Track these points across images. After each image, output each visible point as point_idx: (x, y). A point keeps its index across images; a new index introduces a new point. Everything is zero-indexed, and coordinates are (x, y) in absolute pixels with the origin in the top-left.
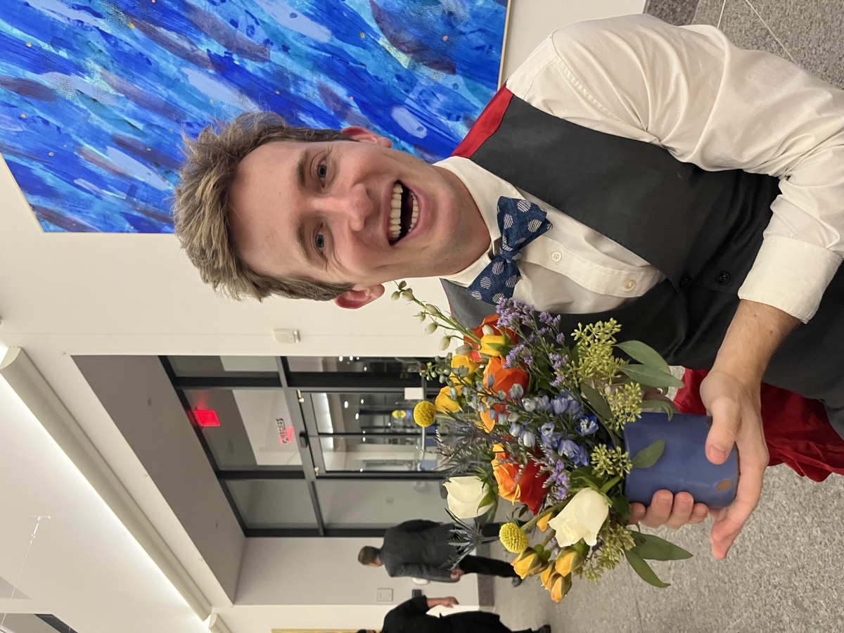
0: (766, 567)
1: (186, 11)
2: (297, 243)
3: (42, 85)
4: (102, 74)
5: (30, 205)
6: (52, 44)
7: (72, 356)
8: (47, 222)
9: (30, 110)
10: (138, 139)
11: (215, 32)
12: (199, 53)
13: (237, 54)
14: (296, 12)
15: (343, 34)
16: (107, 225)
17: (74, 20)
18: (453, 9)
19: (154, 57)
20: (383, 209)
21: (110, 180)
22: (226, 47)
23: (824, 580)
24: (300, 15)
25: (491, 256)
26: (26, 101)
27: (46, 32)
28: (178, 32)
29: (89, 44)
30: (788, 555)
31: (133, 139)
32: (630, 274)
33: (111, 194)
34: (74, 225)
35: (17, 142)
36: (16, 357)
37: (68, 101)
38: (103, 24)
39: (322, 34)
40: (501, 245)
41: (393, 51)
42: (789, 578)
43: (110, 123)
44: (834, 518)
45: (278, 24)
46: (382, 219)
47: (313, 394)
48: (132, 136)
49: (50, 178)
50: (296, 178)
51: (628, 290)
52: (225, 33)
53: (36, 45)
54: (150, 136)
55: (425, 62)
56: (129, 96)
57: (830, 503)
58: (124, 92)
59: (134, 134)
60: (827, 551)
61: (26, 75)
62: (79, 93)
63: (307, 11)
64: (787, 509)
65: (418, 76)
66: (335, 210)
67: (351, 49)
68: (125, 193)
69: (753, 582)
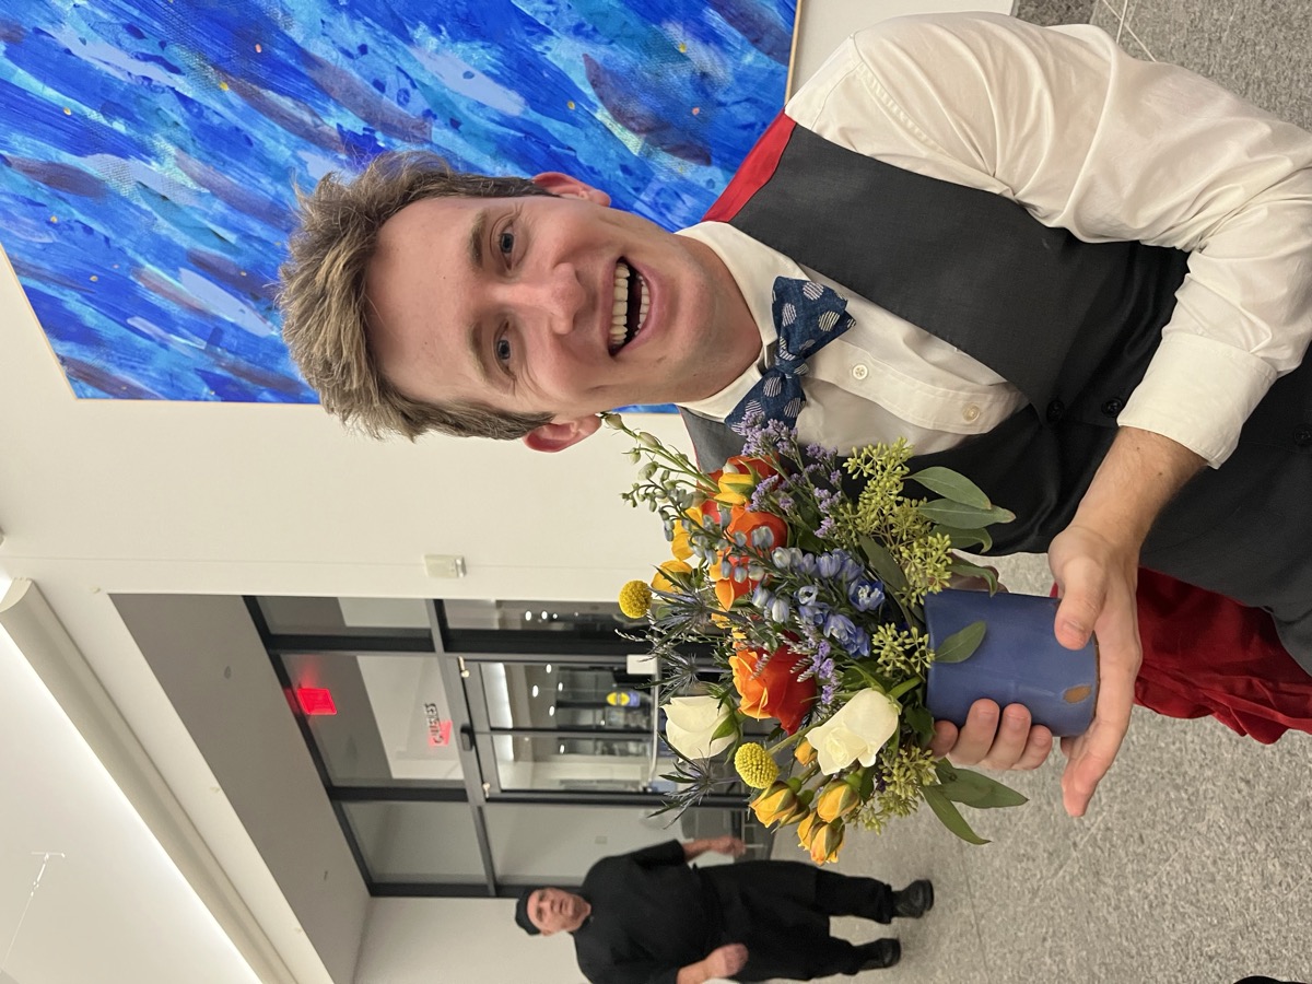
0: (1196, 928)
1: (309, 66)
2: (470, 353)
3: (84, 173)
4: (177, 159)
5: (58, 356)
6: (103, 112)
7: (111, 596)
8: (83, 384)
9: (64, 211)
10: (228, 257)
11: (350, 99)
12: (325, 129)
13: (383, 131)
14: (473, 70)
15: (543, 104)
16: (175, 389)
17: (137, 77)
18: (708, 69)
19: (258, 134)
20: (601, 300)
21: (182, 319)
22: (365, 120)
23: (1287, 944)
24: (479, 75)
25: (762, 370)
26: (60, 198)
27: (95, 94)
28: (295, 97)
29: (160, 112)
30: (1228, 906)
31: (220, 258)
32: (971, 398)
33: (183, 341)
34: (125, 388)
35: (42, 260)
36: (23, 594)
37: (123, 199)
38: (182, 84)
39: (511, 103)
40: (778, 351)
41: (617, 130)
42: (1232, 943)
43: (186, 234)
44: (1300, 842)
45: (444, 87)
46: (599, 314)
47: (483, 665)
48: (218, 253)
49: (90, 316)
50: (469, 254)
51: (968, 423)
52: (365, 101)
53: (78, 112)
54: (247, 252)
55: (665, 147)
56: (217, 192)
57: (1294, 818)
58: (209, 185)
59: (223, 250)
60: (1291, 896)
61: (61, 157)
62: (140, 187)
63: (490, 68)
64: (1227, 831)
65: (655, 167)
66: (528, 304)
67: (554, 127)
68: (205, 340)
69: (1174, 954)
